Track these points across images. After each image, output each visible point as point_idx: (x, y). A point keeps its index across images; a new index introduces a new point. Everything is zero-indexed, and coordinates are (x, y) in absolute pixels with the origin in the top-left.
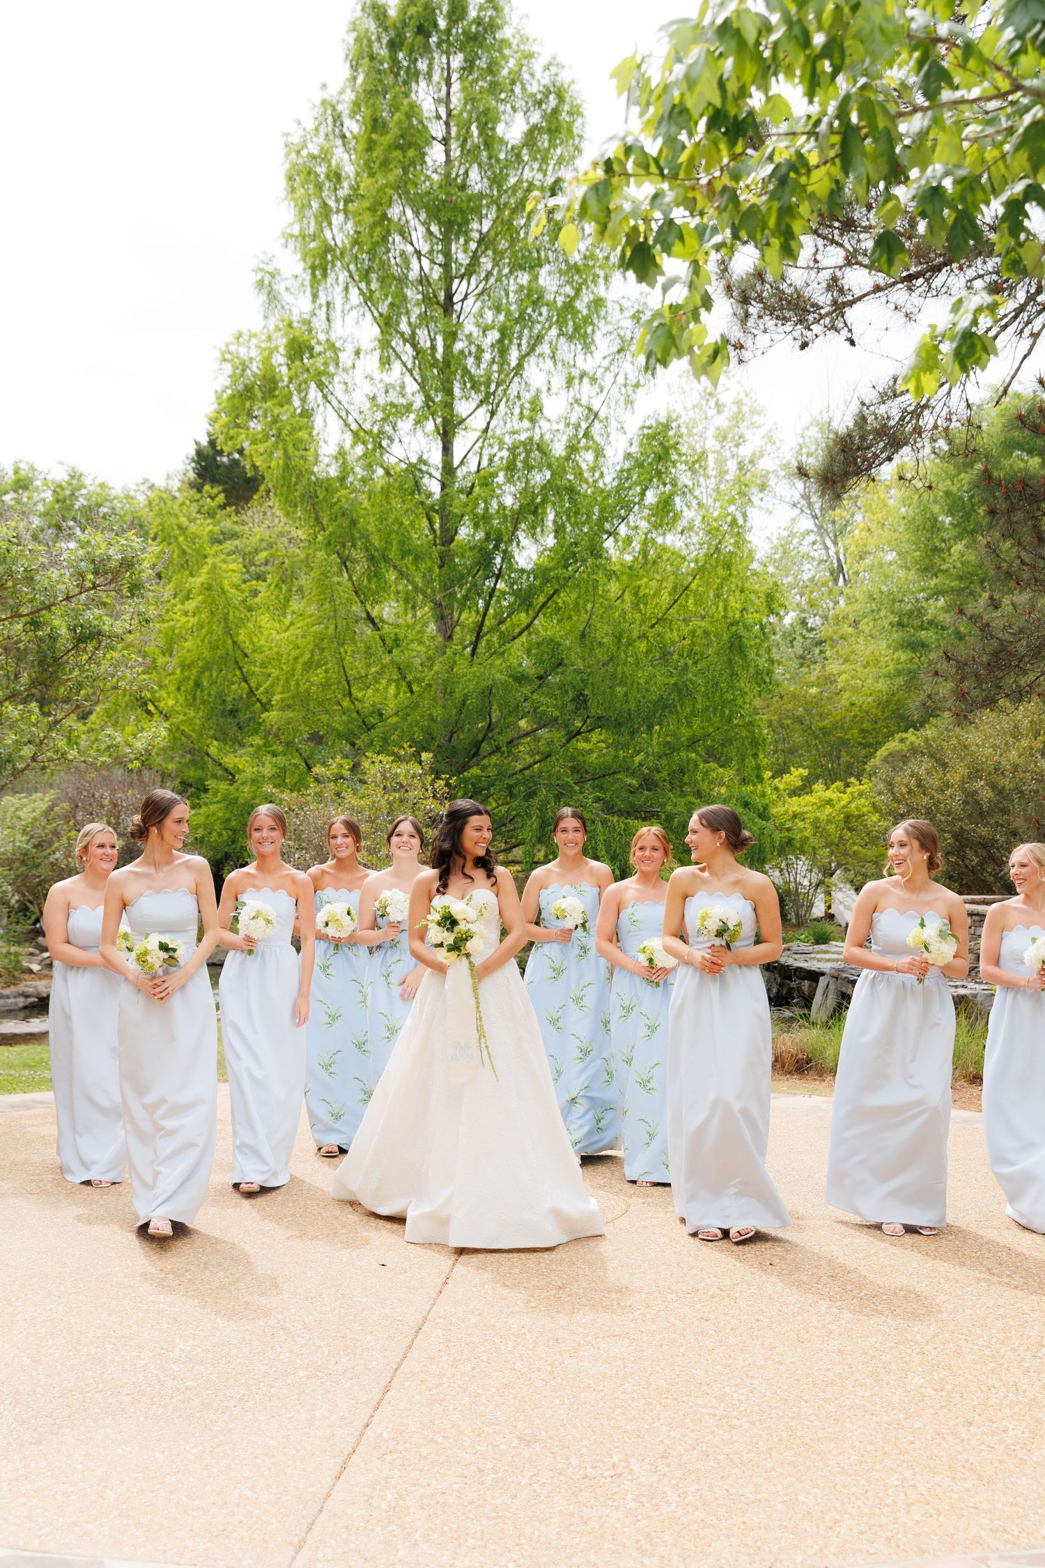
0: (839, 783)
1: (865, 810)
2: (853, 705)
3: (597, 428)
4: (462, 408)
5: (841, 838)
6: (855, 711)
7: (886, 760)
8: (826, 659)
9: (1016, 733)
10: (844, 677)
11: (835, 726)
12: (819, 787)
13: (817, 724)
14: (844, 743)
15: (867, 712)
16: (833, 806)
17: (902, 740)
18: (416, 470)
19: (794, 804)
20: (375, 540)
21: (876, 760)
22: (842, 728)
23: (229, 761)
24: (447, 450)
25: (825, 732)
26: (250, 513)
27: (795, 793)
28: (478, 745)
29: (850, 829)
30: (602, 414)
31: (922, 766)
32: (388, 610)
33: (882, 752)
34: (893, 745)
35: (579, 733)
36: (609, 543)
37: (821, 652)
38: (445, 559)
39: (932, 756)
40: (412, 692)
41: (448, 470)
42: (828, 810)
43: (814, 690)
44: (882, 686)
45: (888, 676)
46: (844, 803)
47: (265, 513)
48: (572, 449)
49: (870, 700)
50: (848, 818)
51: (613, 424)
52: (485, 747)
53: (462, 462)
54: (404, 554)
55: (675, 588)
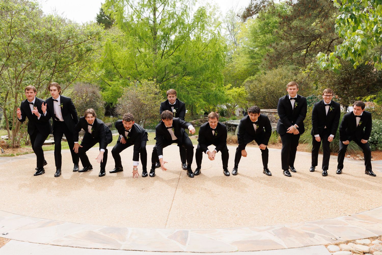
0: (238, 87)
1: (243, 93)
2: (239, 71)
3: (188, 10)
4: (158, 5)
5: (238, 99)
6: (240, 72)
7: (246, 82)
8: (232, 62)
9: (276, 75)
10: (237, 65)
11: (236, 76)
12: (234, 88)
13: (232, 75)
14: (237, 79)
15: (242, 72)
16: (237, 92)
17: (250, 78)
18: (148, 19)
19: (228, 92)
20: (140, 34)
21: (244, 83)
22: (237, 76)
23: (110, 82)
24: (154, 14)
25: (233, 77)
26: (110, 30)
27: (229, 89)
28: (163, 79)
29: (240, 97)
30: (188, 7)
31: (256, 83)
32: (142, 50)
33: (246, 81)
34: (248, 79)
35: (184, 76)
36: (190, 35)
37: (231, 60)
38: (155, 39)
39: (258, 80)
40: (148, 67)
41: (155, 19)
42: (236, 93)
43: (231, 68)
44: (245, 67)
45: (247, 64)
46: (239, 91)
47: (113, 30)
48: (182, 14)
49: (243, 69)
50: (239, 94)
51: (191, 9)
52: (164, 79)
53: (158, 17)
54: (147, 37)
55: (205, 45)
